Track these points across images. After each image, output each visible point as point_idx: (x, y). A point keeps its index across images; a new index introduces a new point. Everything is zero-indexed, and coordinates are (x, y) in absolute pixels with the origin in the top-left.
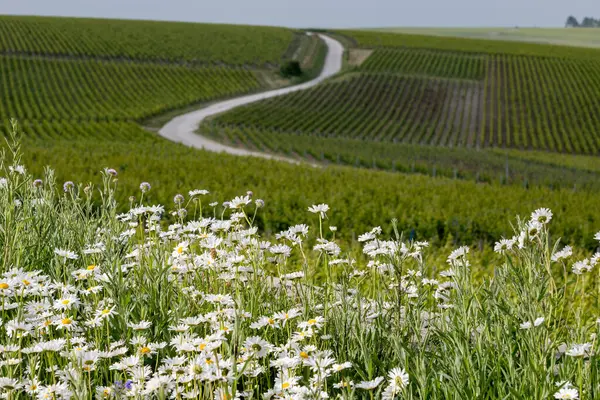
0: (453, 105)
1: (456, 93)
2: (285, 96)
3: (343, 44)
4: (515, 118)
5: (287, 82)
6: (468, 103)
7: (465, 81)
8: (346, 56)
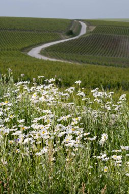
0: (122, 44)
1: (123, 40)
5: (68, 37)
6: (127, 43)
8: (88, 28)
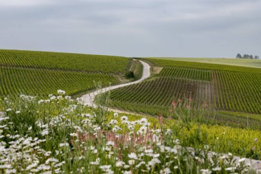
0: (200, 91)
1: (200, 86)
2: (129, 87)
3: (150, 65)
4: (228, 97)
5: (128, 80)
6: (206, 90)
7: (204, 81)
8: (152, 70)
